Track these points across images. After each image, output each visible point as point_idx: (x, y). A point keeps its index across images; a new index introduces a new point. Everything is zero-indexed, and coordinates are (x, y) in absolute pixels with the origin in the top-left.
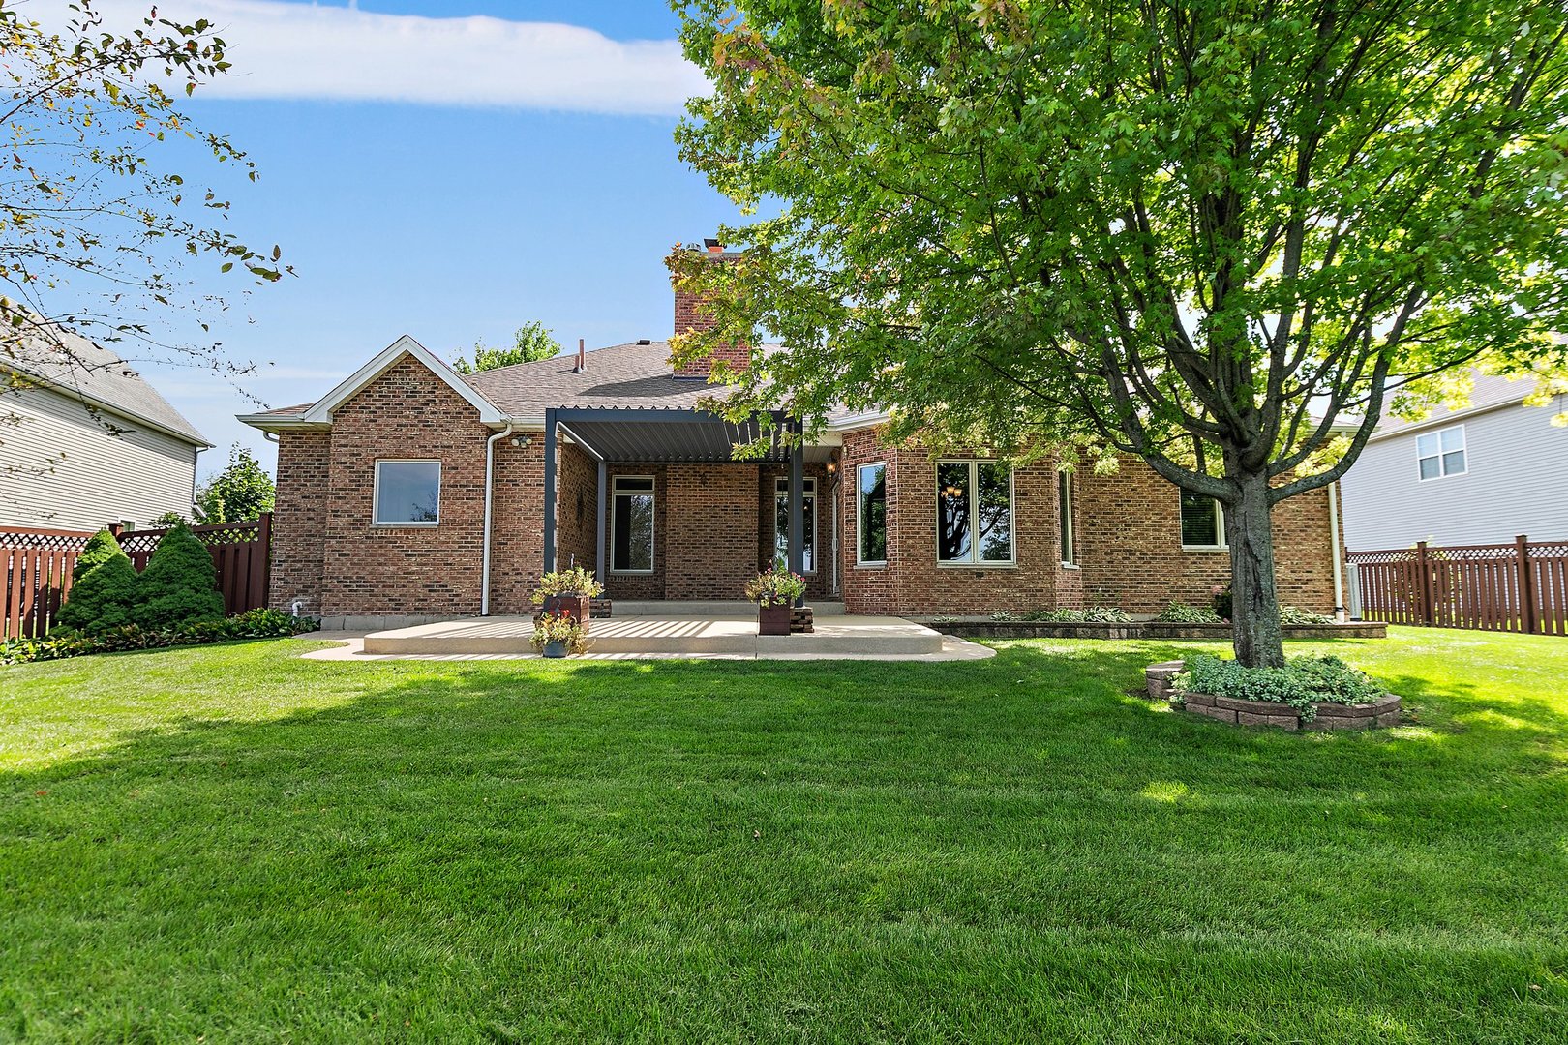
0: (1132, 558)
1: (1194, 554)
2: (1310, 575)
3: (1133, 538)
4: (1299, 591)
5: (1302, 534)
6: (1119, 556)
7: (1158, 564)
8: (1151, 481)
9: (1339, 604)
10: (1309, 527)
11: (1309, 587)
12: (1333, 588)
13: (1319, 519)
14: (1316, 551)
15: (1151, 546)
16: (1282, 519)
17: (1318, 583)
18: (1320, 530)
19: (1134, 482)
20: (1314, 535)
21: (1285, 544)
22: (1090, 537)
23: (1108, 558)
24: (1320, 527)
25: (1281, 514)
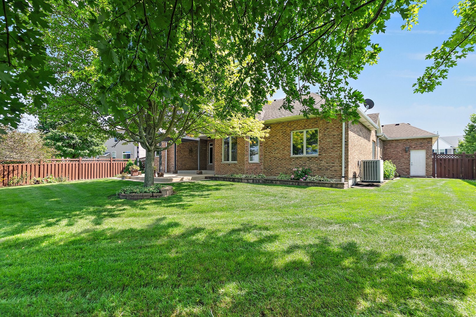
0: (276, 160)
1: (294, 158)
2: (333, 165)
3: (276, 154)
4: (329, 170)
5: (332, 150)
6: (273, 159)
7: (283, 161)
8: (282, 136)
9: (343, 175)
10: (334, 147)
11: (333, 169)
12: (342, 169)
13: (338, 144)
14: (337, 156)
15: (282, 156)
16: (324, 145)
17: (337, 167)
18: (339, 148)
19: (278, 136)
20: (336, 150)
21: (325, 154)
22: (266, 154)
23: (270, 160)
24: (339, 147)
25: (324, 143)
